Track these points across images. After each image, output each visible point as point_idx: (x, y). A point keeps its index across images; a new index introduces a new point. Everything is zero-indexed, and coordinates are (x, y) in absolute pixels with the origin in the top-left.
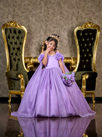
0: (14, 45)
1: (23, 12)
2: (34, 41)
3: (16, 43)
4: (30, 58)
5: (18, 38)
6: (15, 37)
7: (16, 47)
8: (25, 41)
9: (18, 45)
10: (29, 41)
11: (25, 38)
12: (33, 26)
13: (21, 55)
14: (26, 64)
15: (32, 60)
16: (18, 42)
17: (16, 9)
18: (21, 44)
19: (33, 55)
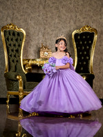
0: (12, 47)
1: (22, 15)
2: (32, 43)
3: (15, 45)
4: (29, 60)
5: (17, 40)
6: (14, 39)
7: (15, 49)
8: (23, 43)
9: (17, 47)
10: (27, 43)
11: (24, 40)
12: (31, 29)
13: (19, 56)
14: (24, 66)
15: (30, 62)
16: (17, 44)
17: (15, 12)
18: (20, 46)
19: (31, 57)
